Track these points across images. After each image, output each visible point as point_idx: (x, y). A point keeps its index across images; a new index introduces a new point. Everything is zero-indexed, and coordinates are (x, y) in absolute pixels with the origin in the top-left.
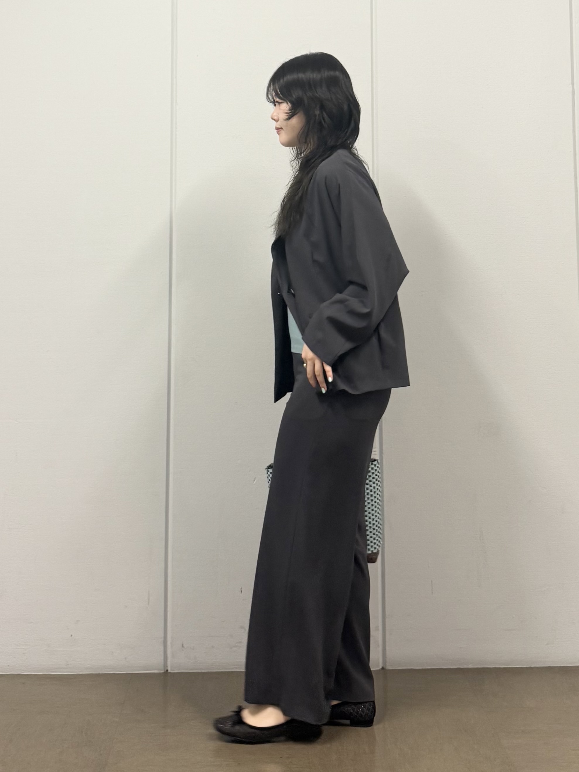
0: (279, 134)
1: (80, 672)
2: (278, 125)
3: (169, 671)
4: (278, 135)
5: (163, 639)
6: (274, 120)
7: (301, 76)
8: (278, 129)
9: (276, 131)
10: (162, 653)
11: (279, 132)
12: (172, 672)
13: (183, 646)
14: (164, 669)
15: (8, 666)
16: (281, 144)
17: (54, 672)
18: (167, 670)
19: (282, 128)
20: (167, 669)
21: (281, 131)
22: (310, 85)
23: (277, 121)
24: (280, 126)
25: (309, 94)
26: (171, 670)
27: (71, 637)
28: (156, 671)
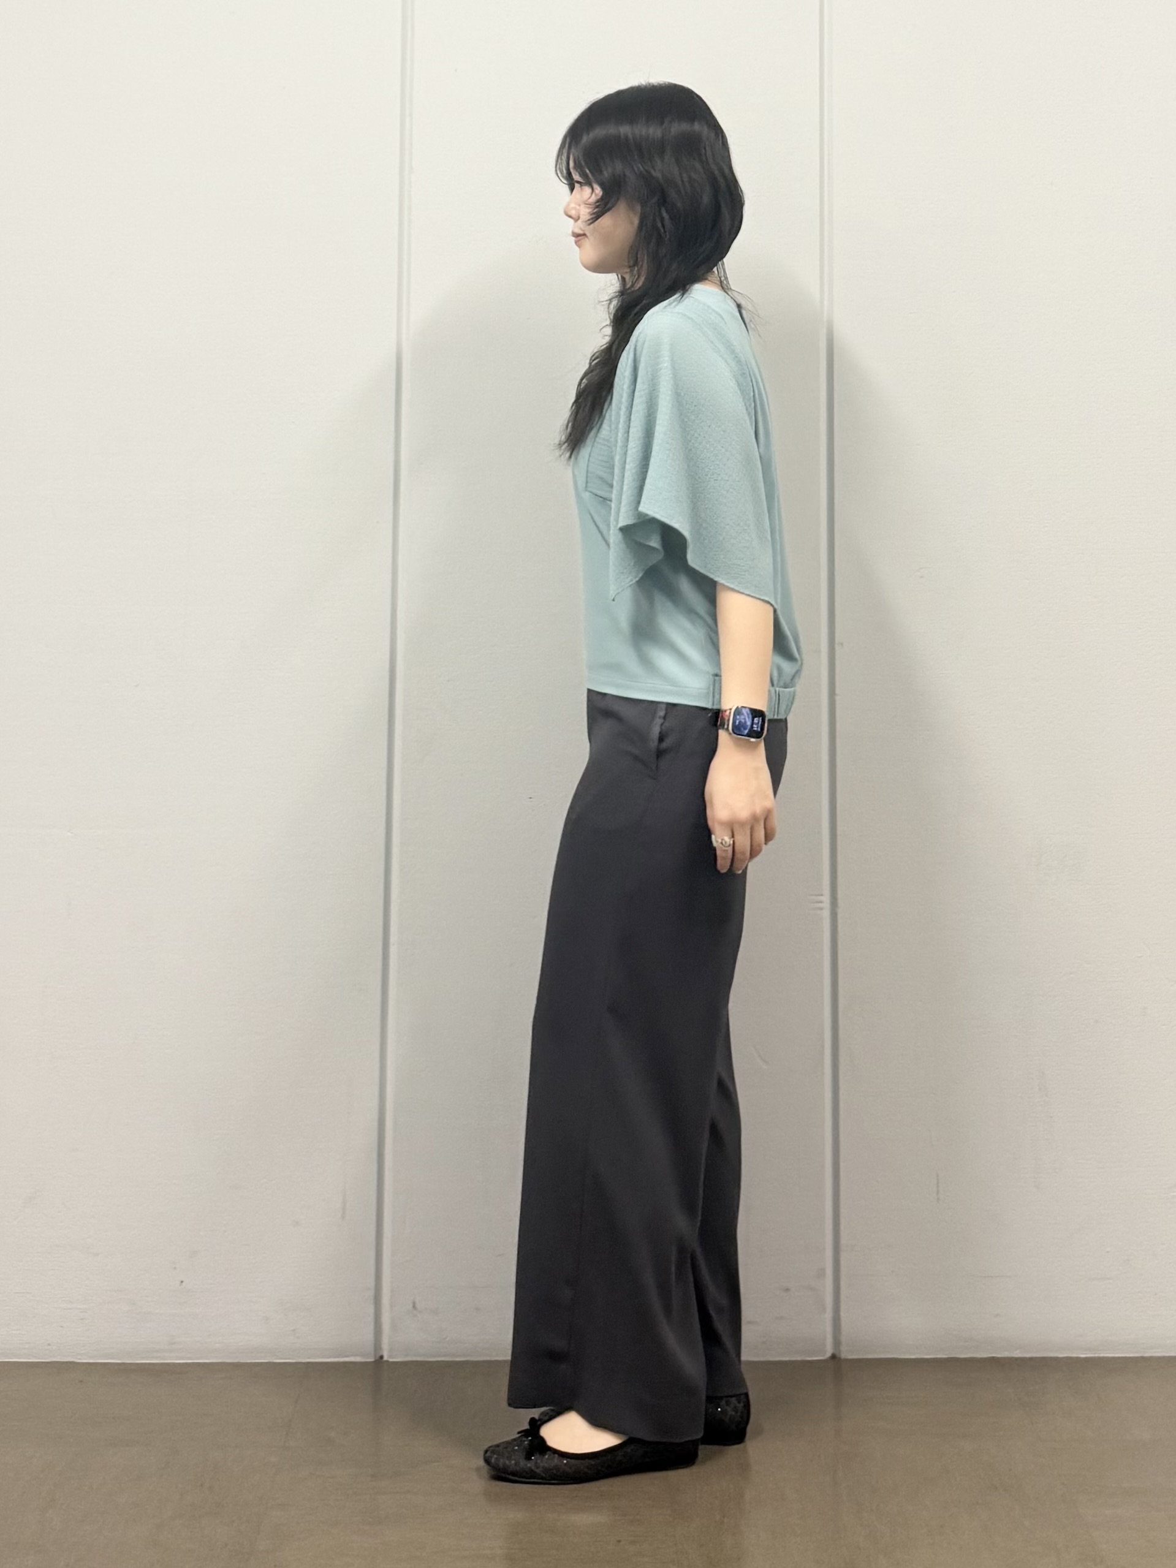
0: (579, 246)
1: (198, 1359)
2: (579, 227)
3: (385, 1358)
4: (577, 248)
5: (372, 1293)
6: (570, 217)
7: (625, 130)
8: (579, 236)
9: (573, 239)
10: (371, 1318)
11: (580, 242)
12: (391, 1360)
13: (414, 1307)
14: (375, 1356)
15: (49, 1345)
16: (583, 268)
17: (143, 1358)
18: (382, 1357)
19: (584, 235)
20: (381, 1354)
21: (583, 241)
22: (639, 150)
23: (576, 219)
24: (582, 230)
25: (639, 167)
26: (390, 1357)
27: (181, 1285)
28: (358, 1359)
